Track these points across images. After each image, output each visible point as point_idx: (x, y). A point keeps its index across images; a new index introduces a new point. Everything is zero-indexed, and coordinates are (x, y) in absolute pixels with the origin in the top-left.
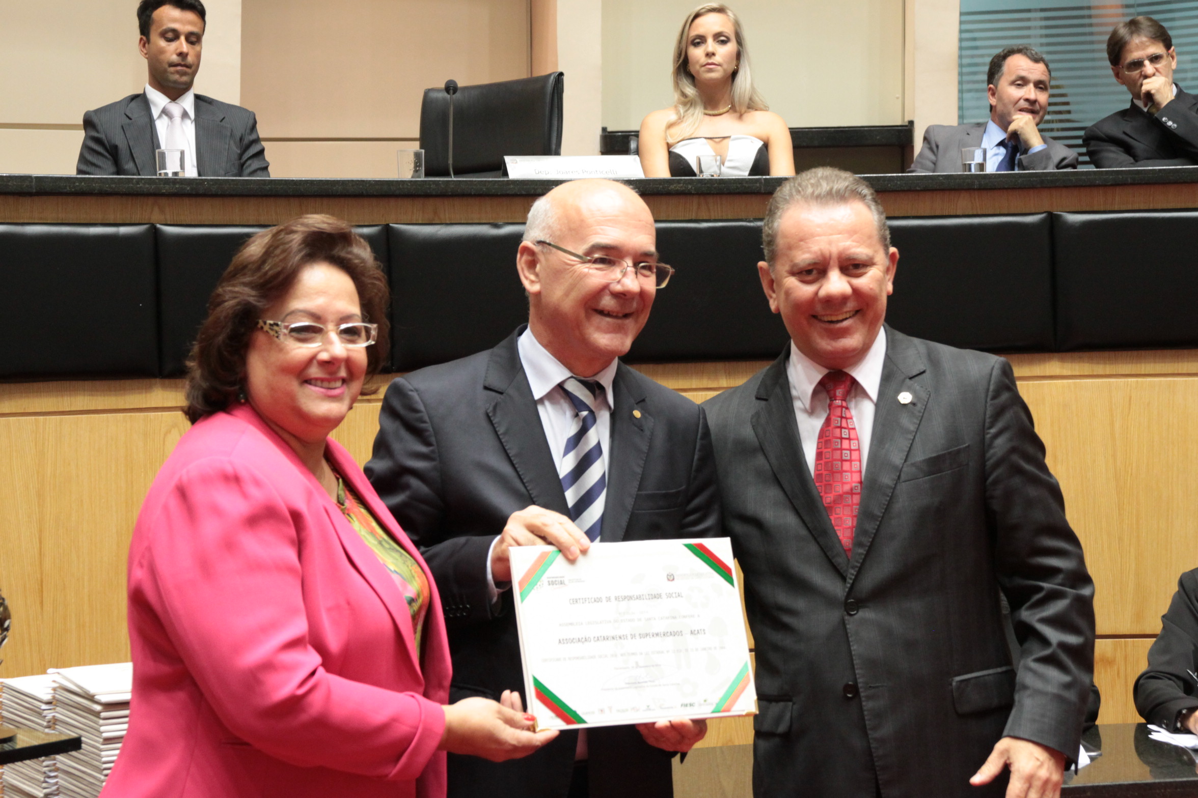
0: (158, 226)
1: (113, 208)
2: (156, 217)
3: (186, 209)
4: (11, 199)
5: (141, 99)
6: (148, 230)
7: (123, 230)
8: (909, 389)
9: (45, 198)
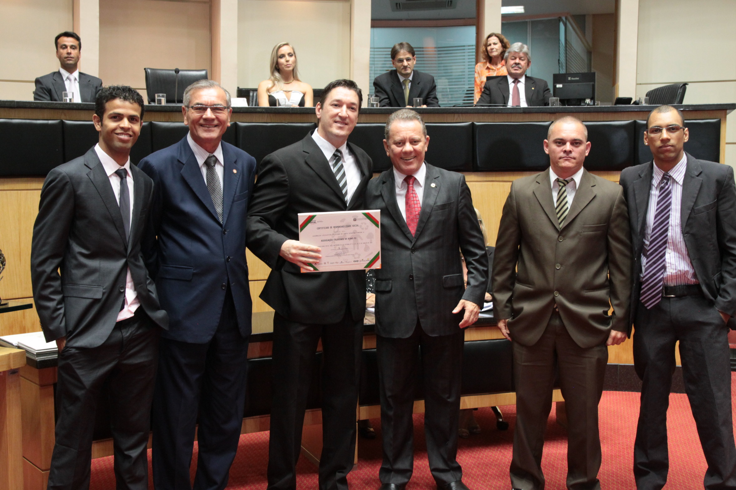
0: (64, 121)
1: (46, 113)
2: (63, 117)
3: (75, 114)
4: (7, 109)
5: (59, 73)
6: (59, 122)
7: (50, 122)
8: (434, 182)
9: (20, 109)
